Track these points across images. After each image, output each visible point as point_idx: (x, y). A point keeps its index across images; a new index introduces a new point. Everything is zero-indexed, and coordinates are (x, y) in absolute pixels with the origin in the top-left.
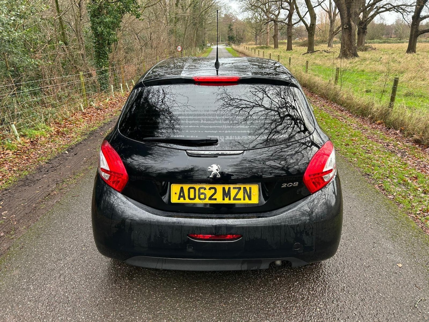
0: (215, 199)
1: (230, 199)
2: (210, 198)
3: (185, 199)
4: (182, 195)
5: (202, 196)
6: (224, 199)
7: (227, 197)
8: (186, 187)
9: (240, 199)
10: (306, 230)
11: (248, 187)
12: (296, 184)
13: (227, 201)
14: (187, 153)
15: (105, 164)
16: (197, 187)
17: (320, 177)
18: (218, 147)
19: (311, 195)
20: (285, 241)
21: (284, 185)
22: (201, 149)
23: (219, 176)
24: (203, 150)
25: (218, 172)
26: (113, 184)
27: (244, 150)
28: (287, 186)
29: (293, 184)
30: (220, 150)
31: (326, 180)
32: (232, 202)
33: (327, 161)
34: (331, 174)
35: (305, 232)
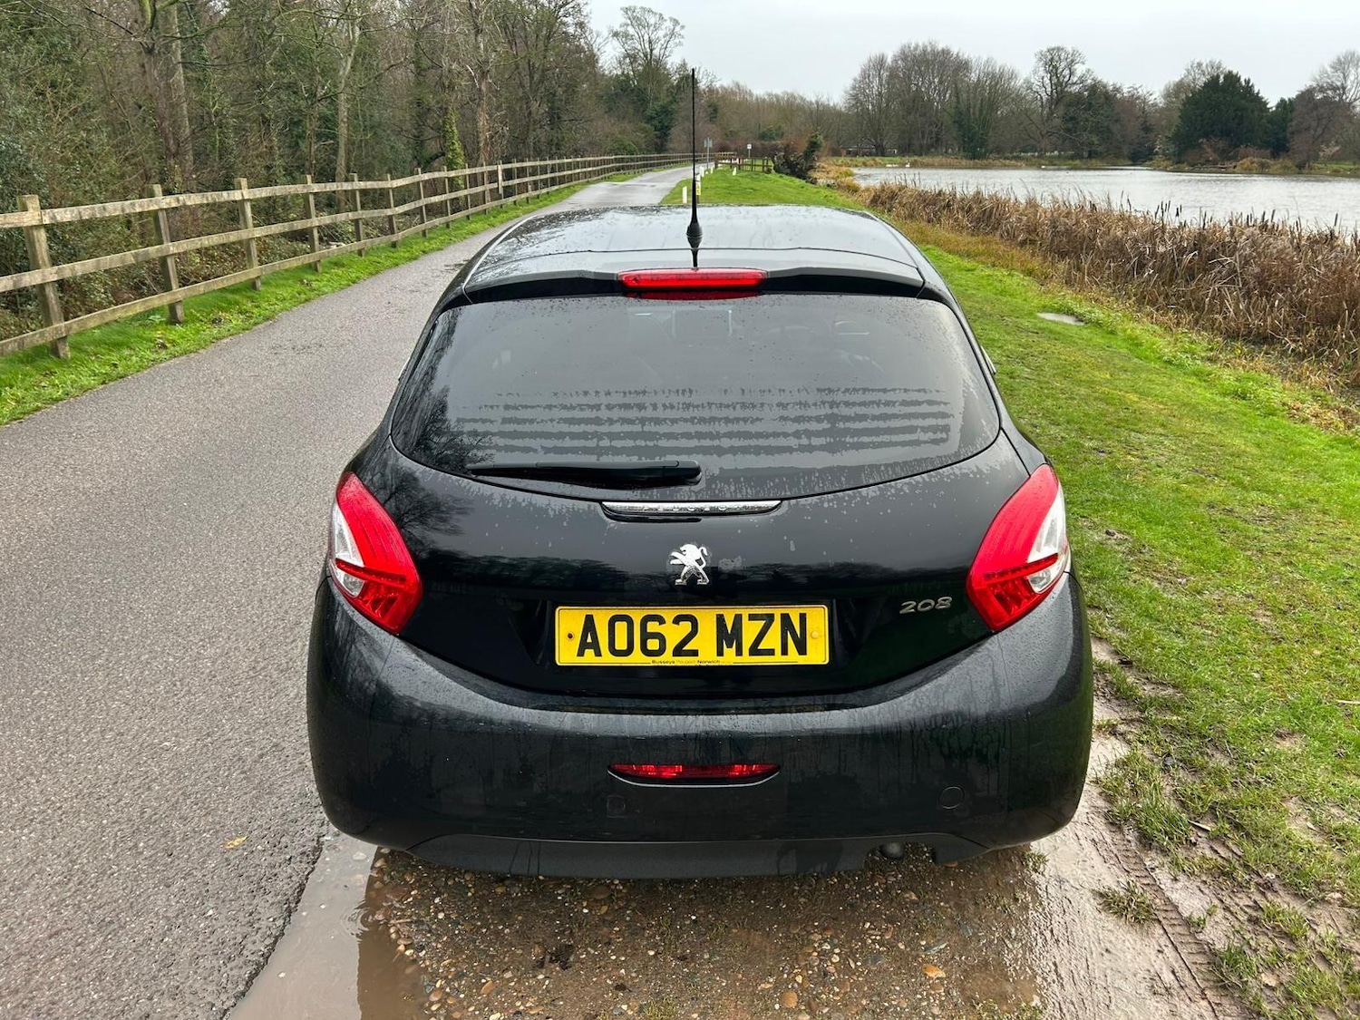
0: (695, 653)
1: (739, 652)
2: (678, 651)
3: (598, 654)
4: (589, 640)
5: (653, 644)
6: (720, 653)
7: (730, 646)
8: (602, 616)
9: (771, 652)
10: (980, 746)
11: (794, 613)
12: (945, 602)
13: (730, 658)
14: (604, 508)
15: (349, 546)
16: (637, 614)
17: (1017, 579)
18: (699, 492)
19: (992, 635)
20: (915, 782)
21: (909, 607)
22: (648, 498)
23: (704, 581)
24: (655, 498)
25: (700, 569)
26: (374, 610)
27: (782, 500)
28: (915, 607)
29: (936, 603)
30: (708, 498)
31: (1037, 589)
32: (747, 660)
33: (1041, 530)
34: (1054, 570)
35: (974, 754)
